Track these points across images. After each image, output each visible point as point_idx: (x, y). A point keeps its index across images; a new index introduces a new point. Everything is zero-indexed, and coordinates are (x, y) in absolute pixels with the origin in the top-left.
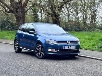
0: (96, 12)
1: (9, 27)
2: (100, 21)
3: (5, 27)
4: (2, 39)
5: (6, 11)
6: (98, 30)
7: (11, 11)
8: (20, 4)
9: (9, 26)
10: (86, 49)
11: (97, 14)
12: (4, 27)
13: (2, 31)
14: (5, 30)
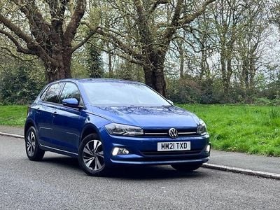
0: (254, 53)
1: (24, 94)
2: (266, 75)
3: (13, 95)
4: (10, 125)
5: (20, 50)
6: (262, 99)
7: (33, 50)
8: (56, 29)
9: (25, 90)
10: (271, 154)
11: (257, 56)
12: (9, 95)
13: (5, 104)
14: (12, 101)
